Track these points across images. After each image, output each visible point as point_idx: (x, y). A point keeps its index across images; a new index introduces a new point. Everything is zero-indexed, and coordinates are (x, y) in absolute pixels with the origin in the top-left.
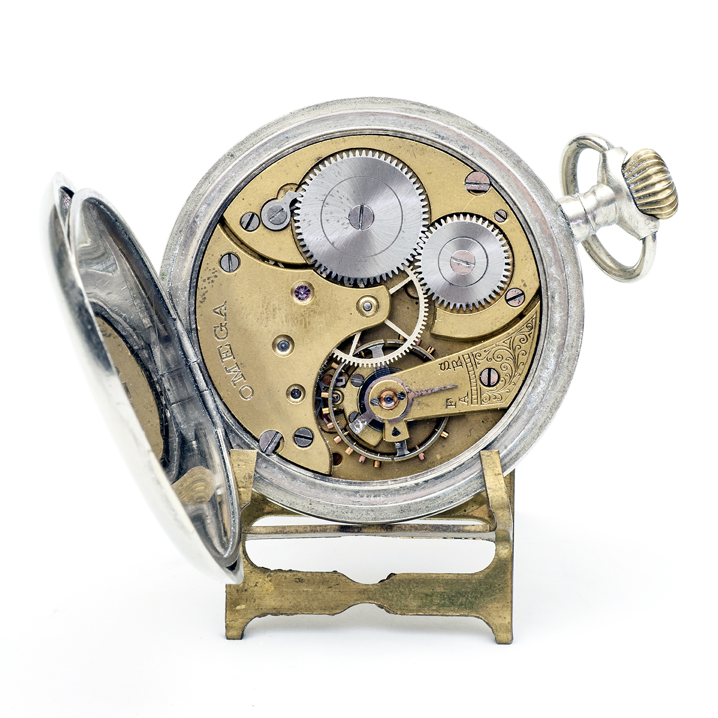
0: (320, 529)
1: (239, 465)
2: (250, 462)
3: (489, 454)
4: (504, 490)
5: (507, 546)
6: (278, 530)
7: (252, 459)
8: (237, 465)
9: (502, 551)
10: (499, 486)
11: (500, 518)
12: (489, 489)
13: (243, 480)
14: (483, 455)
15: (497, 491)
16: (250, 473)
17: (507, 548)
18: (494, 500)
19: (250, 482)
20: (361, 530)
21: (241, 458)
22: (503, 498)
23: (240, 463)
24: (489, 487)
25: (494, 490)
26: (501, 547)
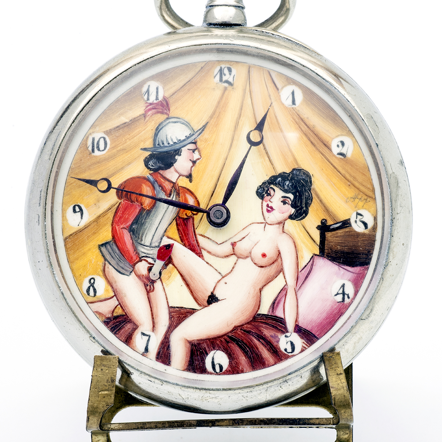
0: (177, 425)
1: (102, 370)
2: (112, 367)
3: (331, 355)
4: (345, 388)
5: (347, 432)
6: (140, 426)
7: (114, 364)
8: (100, 369)
9: (343, 436)
10: (341, 384)
11: (343, 414)
12: (332, 388)
13: (106, 384)
14: (325, 356)
15: (340, 389)
16: (113, 377)
17: (348, 434)
18: (337, 399)
19: (112, 385)
20: (215, 423)
21: (105, 363)
22: (344, 396)
23: (103, 368)
24: (332, 386)
25: (337, 389)
26: (342, 433)
